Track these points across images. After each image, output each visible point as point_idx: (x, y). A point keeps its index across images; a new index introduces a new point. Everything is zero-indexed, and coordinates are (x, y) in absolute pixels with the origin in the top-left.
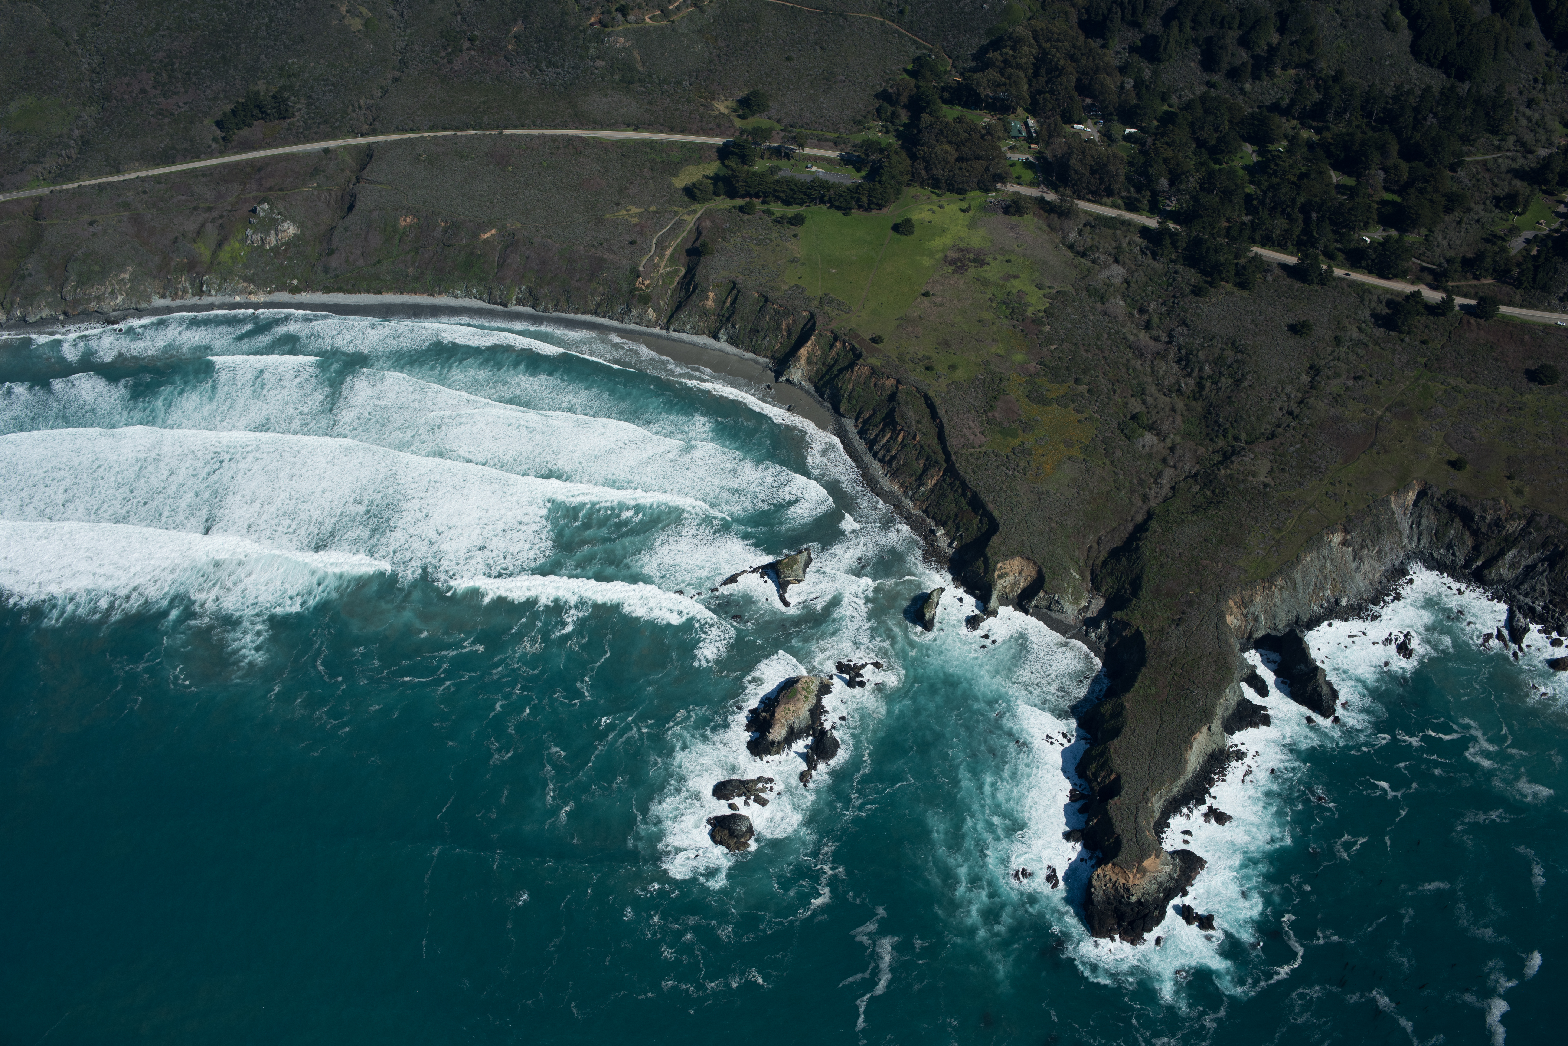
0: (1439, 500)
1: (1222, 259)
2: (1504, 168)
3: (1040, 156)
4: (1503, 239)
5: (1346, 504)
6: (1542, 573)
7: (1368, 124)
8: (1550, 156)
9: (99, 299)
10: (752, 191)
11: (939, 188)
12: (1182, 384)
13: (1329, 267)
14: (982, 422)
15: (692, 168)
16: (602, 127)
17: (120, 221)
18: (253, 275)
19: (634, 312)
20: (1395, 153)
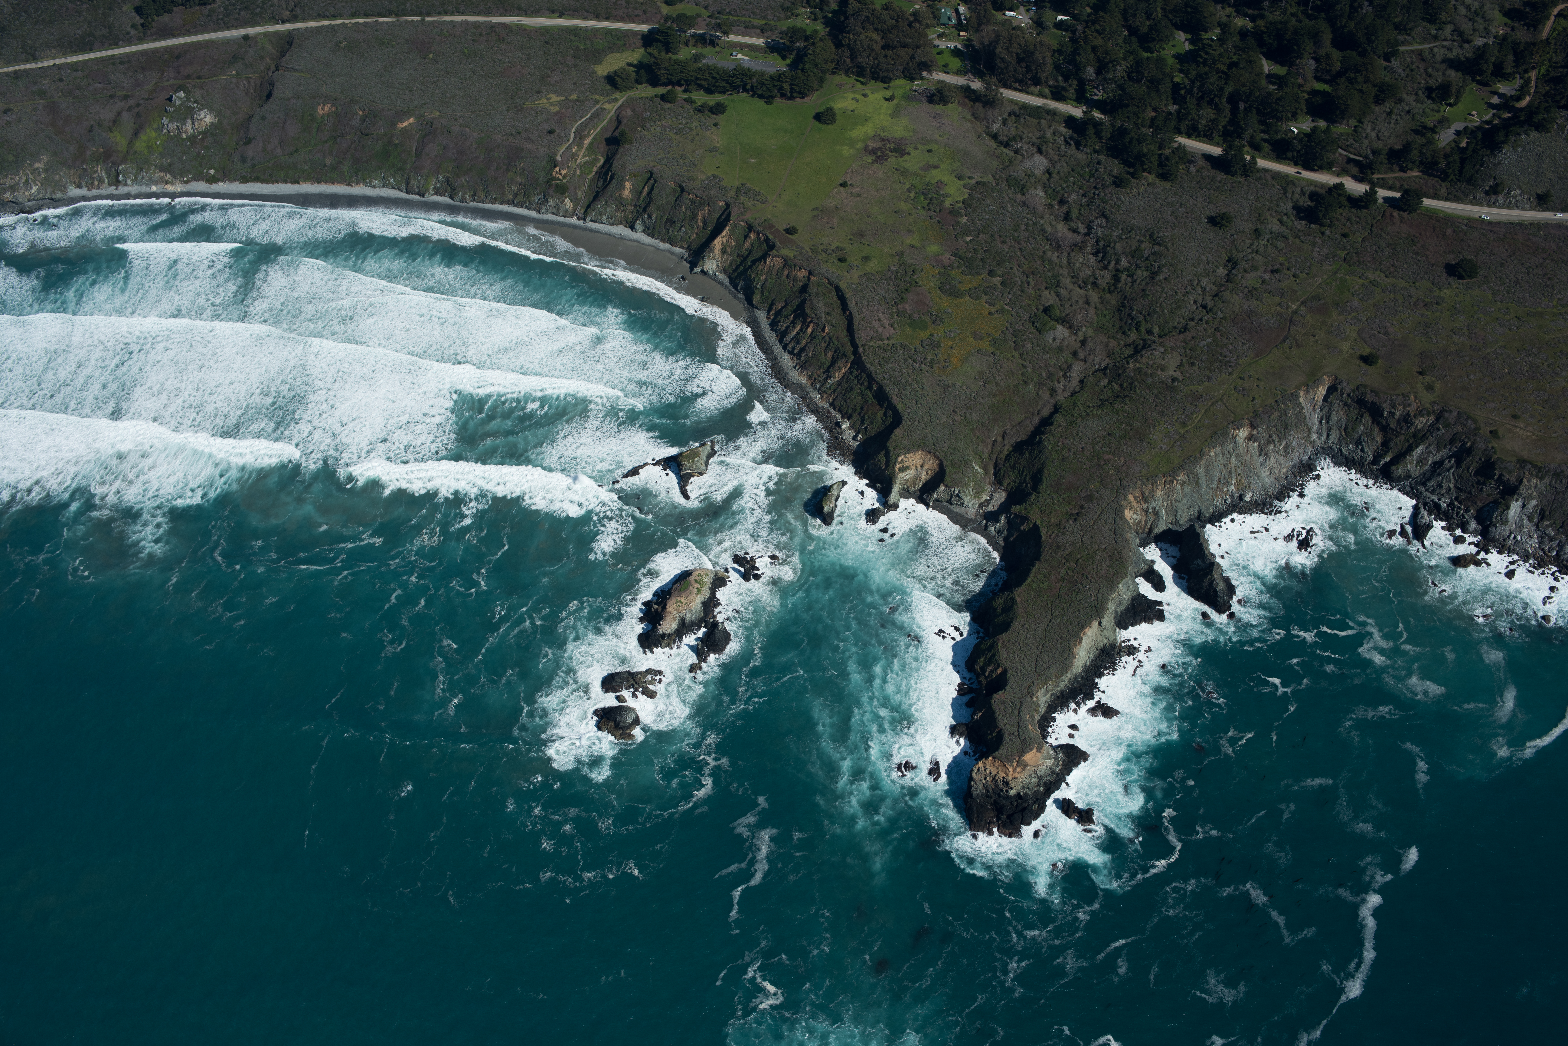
0: (1349, 395)
1: (1145, 150)
2: (1438, 58)
3: (968, 44)
4: (1433, 130)
5: (1254, 398)
6: (1448, 470)
7: (1304, 12)
8: (1486, 45)
9: (13, 188)
10: (673, 79)
11: (863, 76)
12: (1098, 277)
13: (1253, 158)
14: (892, 315)
15: (615, 56)
16: (526, 14)
17: (35, 110)
18: (170, 164)
19: (551, 202)
20: (1328, 43)
